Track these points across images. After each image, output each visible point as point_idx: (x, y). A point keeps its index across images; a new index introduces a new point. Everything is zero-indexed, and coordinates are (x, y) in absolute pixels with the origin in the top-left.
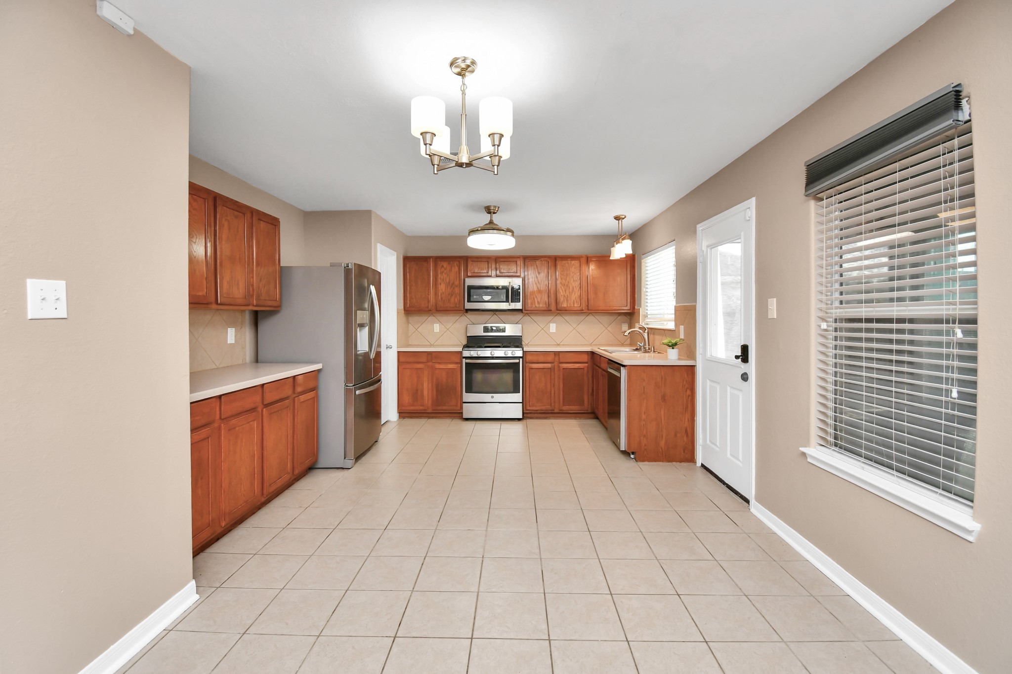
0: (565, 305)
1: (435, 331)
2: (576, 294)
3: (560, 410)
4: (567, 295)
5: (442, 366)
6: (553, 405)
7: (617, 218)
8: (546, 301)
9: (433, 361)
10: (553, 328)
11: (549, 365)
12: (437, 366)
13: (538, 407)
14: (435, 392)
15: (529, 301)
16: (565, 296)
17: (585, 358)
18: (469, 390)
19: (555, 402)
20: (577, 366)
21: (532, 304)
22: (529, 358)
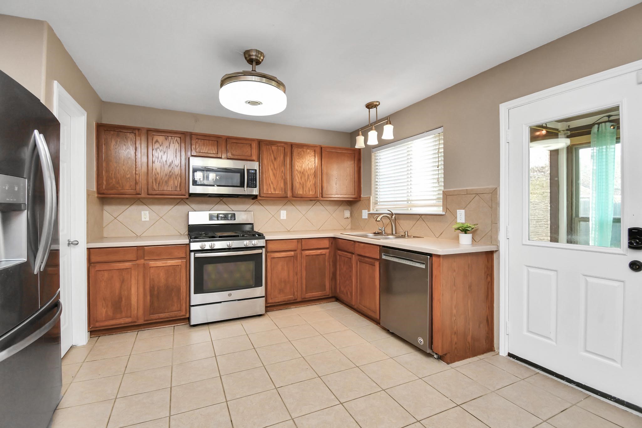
0: (300, 192)
1: (143, 219)
2: (311, 182)
3: (303, 299)
4: (303, 183)
5: (160, 263)
6: (296, 294)
7: (370, 106)
8: (282, 188)
9: (146, 258)
10: (283, 214)
11: (292, 253)
12: (152, 263)
13: (280, 298)
14: (149, 298)
15: (265, 188)
16: (300, 183)
17: (326, 244)
18: (199, 289)
19: (297, 291)
20: (319, 252)
21: (267, 190)
22: (271, 247)
